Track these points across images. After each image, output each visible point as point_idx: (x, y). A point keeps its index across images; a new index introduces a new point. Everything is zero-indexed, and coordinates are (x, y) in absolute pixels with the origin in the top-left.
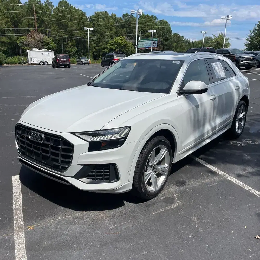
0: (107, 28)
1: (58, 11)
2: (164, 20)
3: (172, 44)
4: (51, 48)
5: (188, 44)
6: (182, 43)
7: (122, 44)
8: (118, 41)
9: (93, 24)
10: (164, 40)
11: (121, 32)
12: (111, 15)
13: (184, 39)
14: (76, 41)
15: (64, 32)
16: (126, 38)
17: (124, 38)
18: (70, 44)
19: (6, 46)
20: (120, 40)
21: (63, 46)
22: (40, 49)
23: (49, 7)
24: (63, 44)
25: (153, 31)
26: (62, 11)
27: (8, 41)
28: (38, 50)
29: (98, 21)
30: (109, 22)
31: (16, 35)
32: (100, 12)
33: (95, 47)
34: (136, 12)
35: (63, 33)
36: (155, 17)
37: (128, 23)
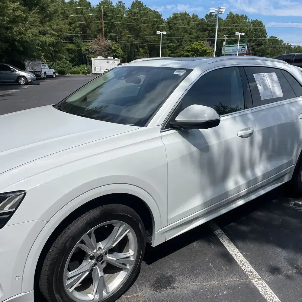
0: (186, 32)
1: (131, 13)
2: (258, 20)
3: (266, 49)
4: (118, 55)
5: (288, 50)
6: (280, 48)
7: (201, 50)
8: (196, 47)
9: (170, 27)
10: (255, 45)
11: (202, 35)
12: (192, 16)
13: (284, 43)
14: (149, 47)
15: (136, 37)
16: (206, 42)
17: (203, 43)
18: (142, 51)
19: (74, 54)
20: (199, 45)
21: (134, 54)
22: (106, 57)
23: (121, 10)
24: (134, 52)
25: (241, 34)
26: (135, 14)
27: (75, 48)
28: (103, 58)
29: (175, 24)
30: (189, 25)
31: (84, 42)
32: (179, 13)
33: (170, 54)
34: (217, 10)
35: (135, 39)
36: (246, 17)
37: (211, 25)
